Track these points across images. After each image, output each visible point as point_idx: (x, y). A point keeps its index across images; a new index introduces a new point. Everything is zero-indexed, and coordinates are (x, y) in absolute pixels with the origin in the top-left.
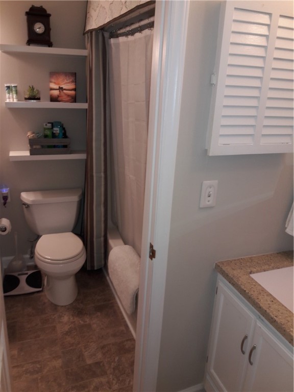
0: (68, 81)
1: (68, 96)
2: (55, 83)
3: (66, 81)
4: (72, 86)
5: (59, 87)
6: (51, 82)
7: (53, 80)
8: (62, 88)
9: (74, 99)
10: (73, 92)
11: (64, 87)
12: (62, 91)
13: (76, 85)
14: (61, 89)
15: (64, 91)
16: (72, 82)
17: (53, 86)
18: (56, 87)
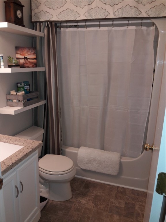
0: (31, 53)
1: (32, 63)
2: (20, 54)
3: (29, 53)
4: (34, 56)
5: (24, 57)
6: (17, 53)
7: (19, 52)
8: (27, 58)
9: (36, 65)
10: (35, 61)
11: (28, 57)
12: (27, 60)
13: (36, 55)
14: (25, 58)
15: (28, 60)
16: (34, 53)
17: (19, 56)
18: (22, 57)
